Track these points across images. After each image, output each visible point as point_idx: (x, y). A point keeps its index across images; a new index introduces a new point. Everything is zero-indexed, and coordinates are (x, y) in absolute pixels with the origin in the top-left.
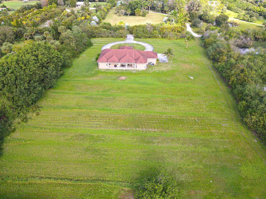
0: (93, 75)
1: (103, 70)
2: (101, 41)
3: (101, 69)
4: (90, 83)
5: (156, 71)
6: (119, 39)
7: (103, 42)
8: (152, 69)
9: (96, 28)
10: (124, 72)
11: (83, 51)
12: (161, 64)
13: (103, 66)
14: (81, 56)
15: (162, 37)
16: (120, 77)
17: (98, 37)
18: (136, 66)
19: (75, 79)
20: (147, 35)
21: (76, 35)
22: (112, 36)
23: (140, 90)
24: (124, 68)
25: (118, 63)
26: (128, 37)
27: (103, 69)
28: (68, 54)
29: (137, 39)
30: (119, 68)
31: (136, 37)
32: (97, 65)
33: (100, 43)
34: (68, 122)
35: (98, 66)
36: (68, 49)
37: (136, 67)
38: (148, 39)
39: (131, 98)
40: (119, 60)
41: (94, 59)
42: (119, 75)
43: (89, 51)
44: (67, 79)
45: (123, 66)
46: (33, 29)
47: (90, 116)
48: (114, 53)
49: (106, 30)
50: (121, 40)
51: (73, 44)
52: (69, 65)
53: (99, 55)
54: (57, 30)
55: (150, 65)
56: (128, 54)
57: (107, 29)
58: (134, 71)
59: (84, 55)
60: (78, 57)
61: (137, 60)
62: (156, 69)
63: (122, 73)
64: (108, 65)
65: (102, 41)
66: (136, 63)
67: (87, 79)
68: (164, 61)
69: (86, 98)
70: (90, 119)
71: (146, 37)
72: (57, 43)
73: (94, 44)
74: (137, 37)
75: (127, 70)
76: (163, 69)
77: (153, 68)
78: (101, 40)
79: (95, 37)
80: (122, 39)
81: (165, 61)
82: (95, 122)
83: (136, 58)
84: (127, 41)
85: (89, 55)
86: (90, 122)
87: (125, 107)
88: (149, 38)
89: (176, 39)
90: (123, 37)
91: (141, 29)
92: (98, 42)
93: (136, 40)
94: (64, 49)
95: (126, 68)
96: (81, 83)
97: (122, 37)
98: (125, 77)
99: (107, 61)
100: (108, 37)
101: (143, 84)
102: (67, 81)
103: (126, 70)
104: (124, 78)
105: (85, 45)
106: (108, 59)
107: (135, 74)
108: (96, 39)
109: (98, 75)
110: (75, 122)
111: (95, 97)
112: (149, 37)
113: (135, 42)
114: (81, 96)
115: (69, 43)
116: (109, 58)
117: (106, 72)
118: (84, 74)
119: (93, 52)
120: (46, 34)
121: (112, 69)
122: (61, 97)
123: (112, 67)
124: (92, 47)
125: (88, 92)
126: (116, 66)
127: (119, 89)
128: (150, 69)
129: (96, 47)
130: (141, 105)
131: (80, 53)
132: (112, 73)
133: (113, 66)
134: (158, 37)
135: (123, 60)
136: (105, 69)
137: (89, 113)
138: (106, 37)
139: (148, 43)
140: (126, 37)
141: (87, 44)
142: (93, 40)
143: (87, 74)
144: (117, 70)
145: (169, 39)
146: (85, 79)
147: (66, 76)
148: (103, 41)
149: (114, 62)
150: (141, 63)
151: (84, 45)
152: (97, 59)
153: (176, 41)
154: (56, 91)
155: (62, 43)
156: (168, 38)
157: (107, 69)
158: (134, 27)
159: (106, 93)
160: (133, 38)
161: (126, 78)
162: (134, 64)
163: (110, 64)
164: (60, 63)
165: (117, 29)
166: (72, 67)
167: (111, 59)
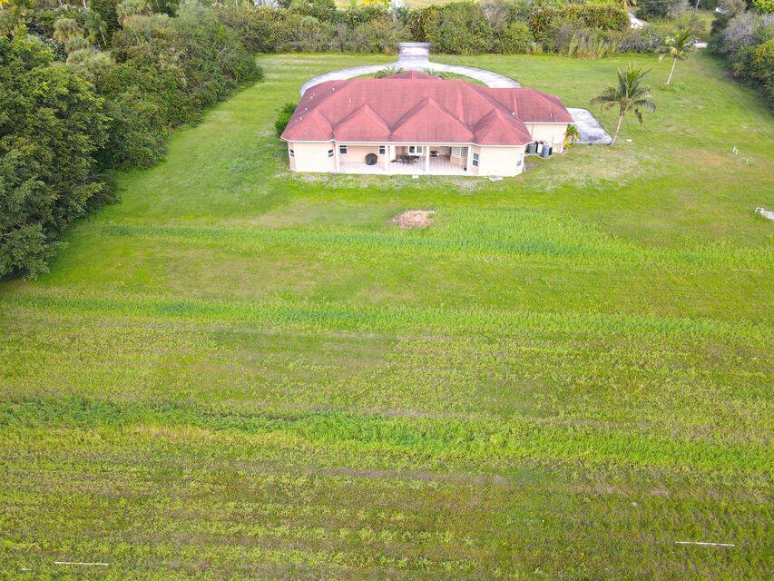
0: (264, 205)
1: (312, 179)
2: (295, 65)
3: (300, 175)
4: (244, 246)
5: (573, 180)
6: (371, 57)
7: (307, 68)
8: (552, 173)
9: (276, 16)
10: (418, 186)
11: (221, 97)
12: (583, 151)
13: (310, 158)
14: (207, 118)
15: (546, 49)
16: (403, 210)
17: (285, 51)
18: (476, 156)
19: (169, 226)
20: (482, 41)
21: (188, 28)
22: (342, 48)
23: (523, 283)
24: (413, 171)
25: (386, 144)
26: (405, 51)
27: (313, 174)
28: (143, 105)
29: (443, 56)
30: (388, 166)
31: (442, 48)
32: (285, 154)
33: (293, 71)
34: (73, 554)
35: (288, 163)
36: (149, 84)
37: (476, 163)
38: (486, 58)
39: (491, 342)
40: (393, 130)
41: (268, 131)
42: (393, 203)
43: (245, 99)
44: (130, 223)
45: (405, 158)
46: (17, 13)
47: (235, 489)
48: (363, 99)
49: (315, 20)
50: (380, 62)
51: (171, 63)
52: (147, 156)
53: (290, 110)
54: (116, 15)
55: (537, 156)
56: (431, 101)
57: (322, 18)
58: (467, 184)
59: (225, 113)
60: (197, 122)
61: (479, 130)
62: (574, 173)
63: (408, 193)
64: (337, 151)
65: (300, 65)
66: (475, 140)
67: (233, 224)
68: (591, 138)
69: (220, 337)
70: (235, 518)
71: (479, 50)
72: (103, 57)
73: (267, 76)
74: (441, 51)
75: (432, 178)
76: (605, 171)
77: (553, 166)
78: (296, 61)
79: (271, 50)
80: (381, 56)
81: (596, 139)
82: (276, 544)
83: (474, 118)
84: (405, 65)
85: (247, 115)
86: (237, 552)
87: (469, 410)
88: (490, 52)
89: (605, 56)
90: (387, 49)
91: (460, 17)
92: (285, 67)
93: (438, 62)
94: (129, 80)
95: (426, 169)
96: (198, 247)
97: (381, 50)
98: (425, 213)
99: (332, 136)
100: (325, 49)
101: (529, 249)
102: (124, 232)
103: (423, 179)
104: (420, 217)
105: (227, 72)
106: (335, 127)
107: (473, 197)
108: (276, 56)
109: (286, 203)
110: (123, 547)
111: (272, 332)
112: (493, 51)
113: (439, 68)
114: (192, 322)
115: (153, 57)
116: (341, 121)
117: (328, 186)
118: (219, 196)
119: (262, 103)
120: (65, 29)
121: (357, 176)
122: (75, 331)
123: (354, 164)
124: (258, 85)
125: (231, 299)
126: (372, 159)
127: (406, 279)
128: (541, 174)
129: (277, 84)
130: (567, 394)
131: (207, 104)
132: (357, 194)
133: (362, 156)
134: (528, 50)
135: (407, 127)
136: (322, 175)
137: (231, 459)
138: (317, 51)
139: (493, 71)
140: (398, 50)
141: (239, 68)
142: (263, 61)
143: (235, 198)
144: (383, 178)
145: (575, 54)
146: (223, 222)
147: (125, 206)
148: (305, 65)
149: (368, 140)
150: (503, 140)
151: (225, 72)
152: (281, 128)
153: (604, 61)
154: (55, 291)
155: (122, 58)
156: (570, 52)
157: (332, 176)
158: (426, 13)
159: (336, 305)
160: (425, 52)
161: (430, 216)
162: (466, 149)
163: (343, 150)
164: (84, 138)
165: (360, 19)
166: (162, 168)
167: (351, 123)
